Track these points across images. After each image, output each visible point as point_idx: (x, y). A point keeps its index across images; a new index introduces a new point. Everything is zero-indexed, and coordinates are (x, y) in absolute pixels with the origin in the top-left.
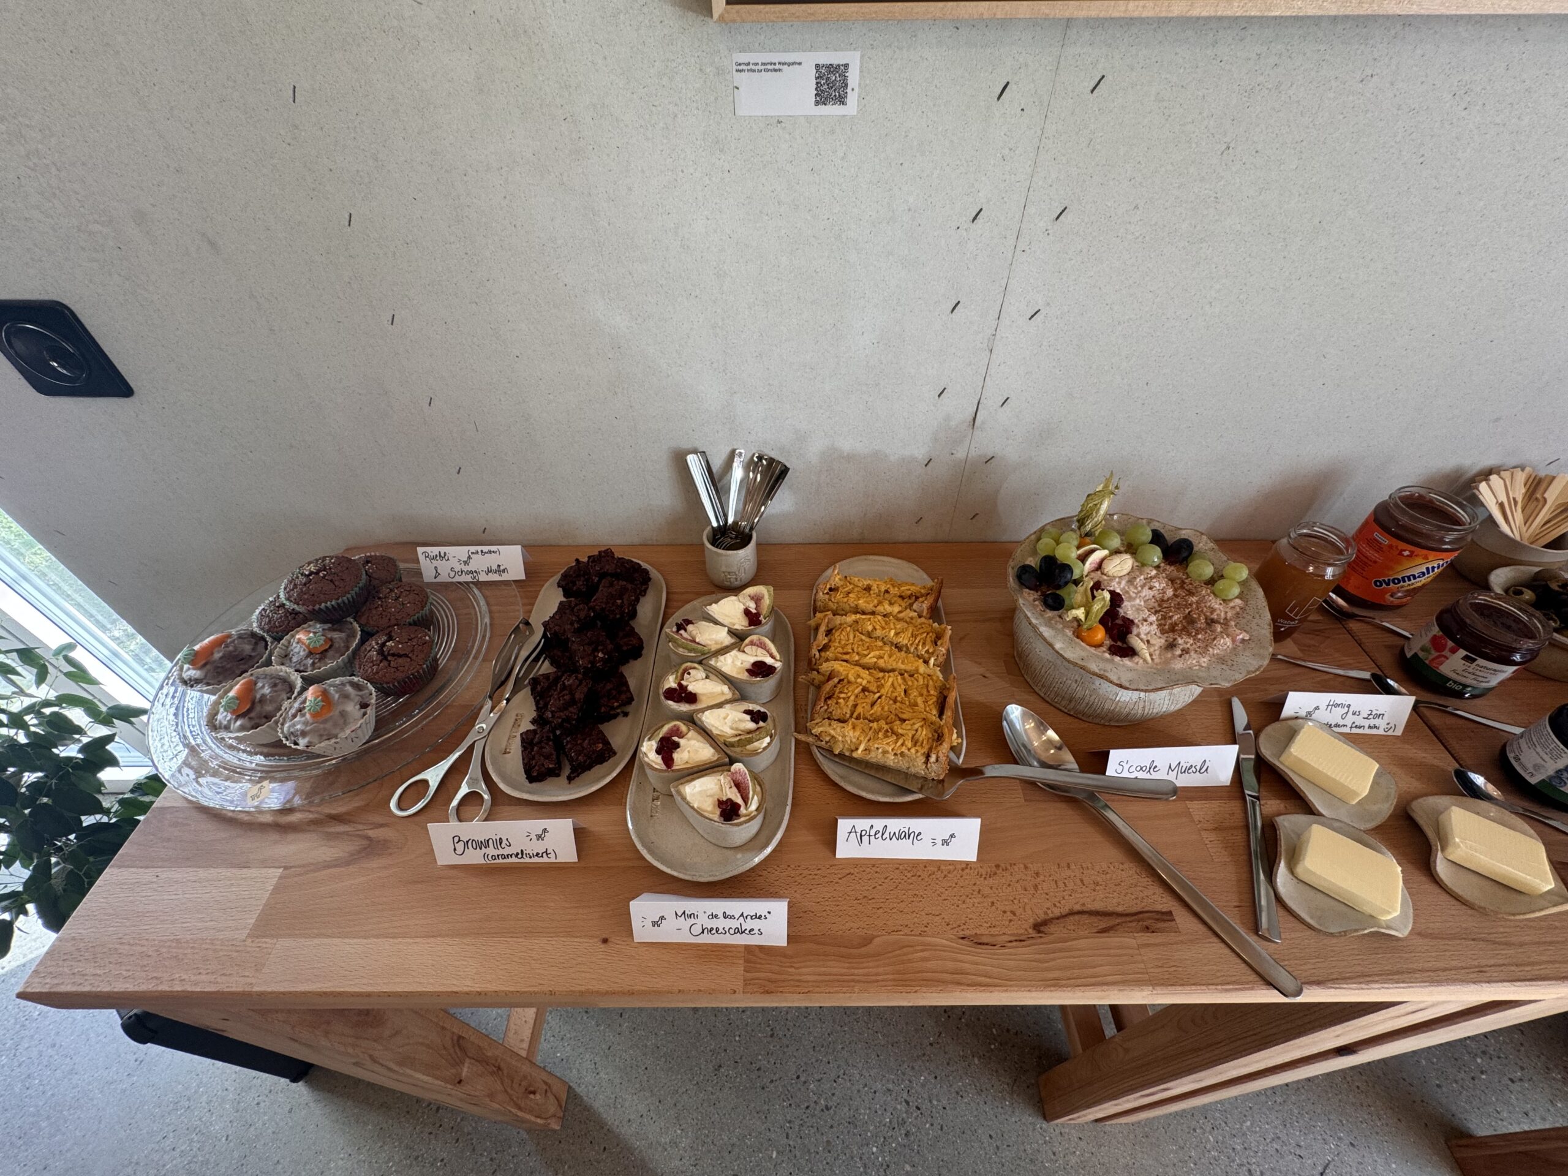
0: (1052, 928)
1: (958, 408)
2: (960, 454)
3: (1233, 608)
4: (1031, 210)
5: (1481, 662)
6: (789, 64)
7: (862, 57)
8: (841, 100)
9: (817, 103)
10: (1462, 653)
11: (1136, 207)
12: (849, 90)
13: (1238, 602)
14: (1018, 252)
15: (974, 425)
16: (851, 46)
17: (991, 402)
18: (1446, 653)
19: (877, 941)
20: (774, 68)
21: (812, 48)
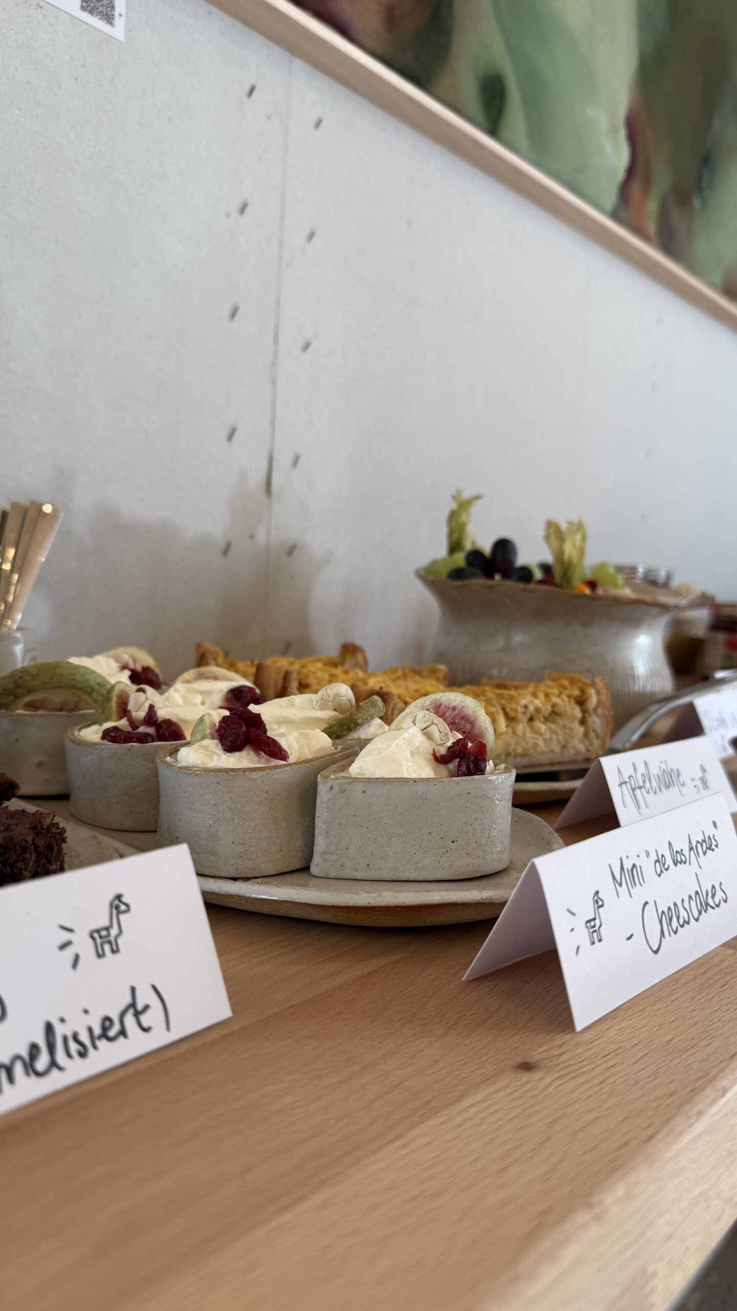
8: (109, 19)
9: (83, 9)
12: (116, 13)
14: (283, 265)
17: (283, 461)
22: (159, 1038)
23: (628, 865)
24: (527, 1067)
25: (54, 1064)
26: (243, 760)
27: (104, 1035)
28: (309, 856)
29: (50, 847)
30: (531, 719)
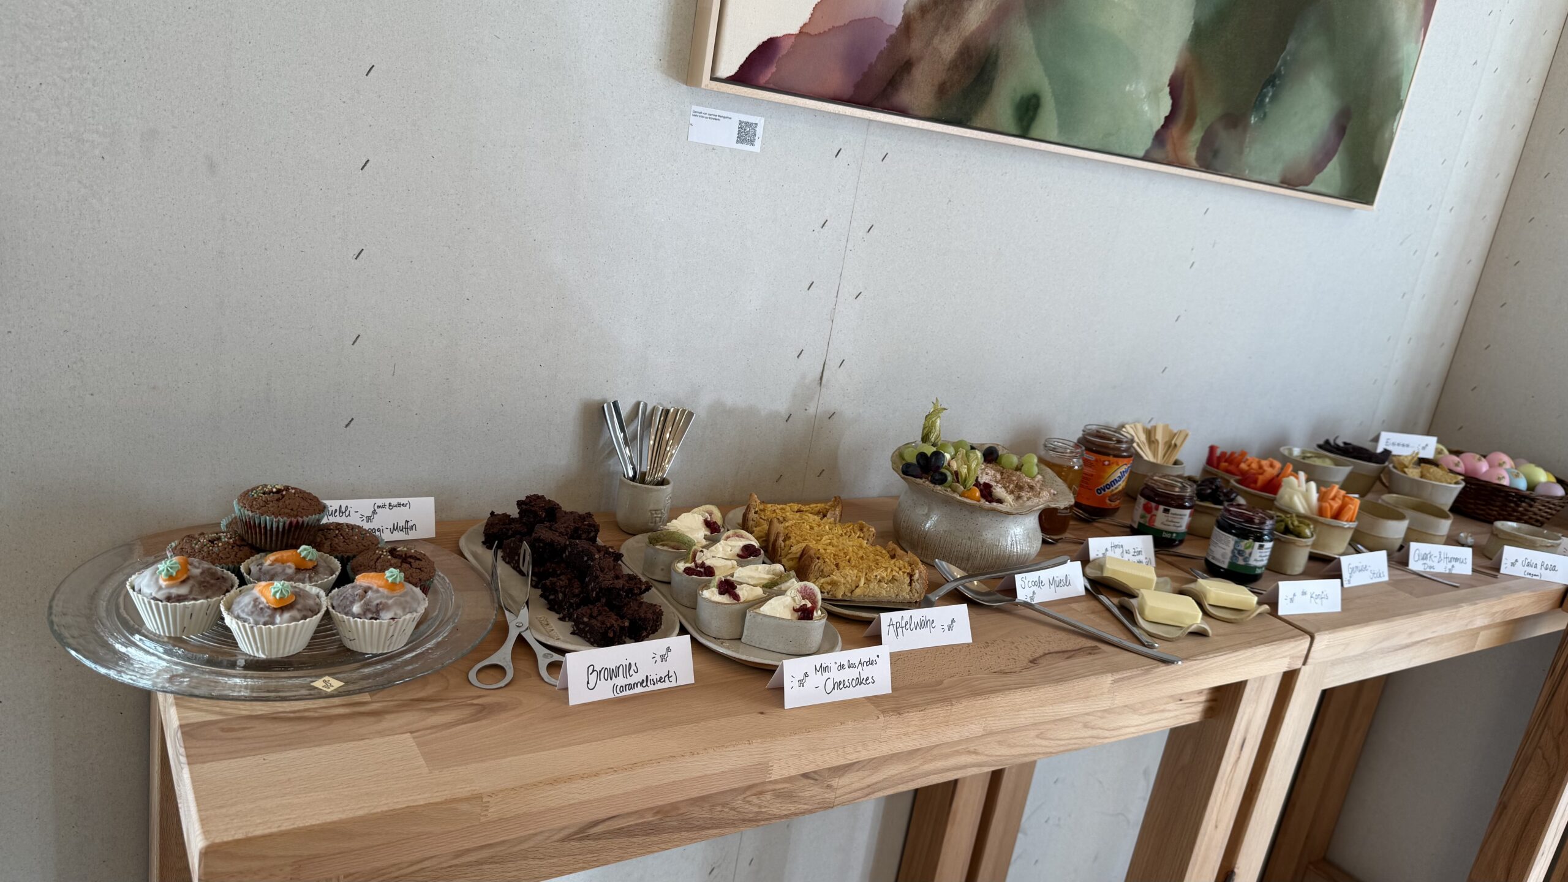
0: (1040, 661)
1: (810, 367)
2: (812, 410)
3: (1038, 482)
4: (854, 224)
5: (1173, 510)
6: (724, 117)
7: (765, 121)
8: (752, 142)
9: (738, 142)
10: (1161, 508)
11: (909, 230)
12: (757, 138)
13: (1039, 477)
14: (848, 251)
15: (821, 383)
16: (759, 115)
17: (833, 364)
18: (1154, 512)
19: (945, 682)
20: (716, 118)
21: (738, 111)
22: (673, 684)
23: (824, 666)
24: (762, 713)
25: (647, 685)
26: (725, 599)
27: (660, 681)
28: (742, 636)
29: (658, 618)
30: (880, 581)
